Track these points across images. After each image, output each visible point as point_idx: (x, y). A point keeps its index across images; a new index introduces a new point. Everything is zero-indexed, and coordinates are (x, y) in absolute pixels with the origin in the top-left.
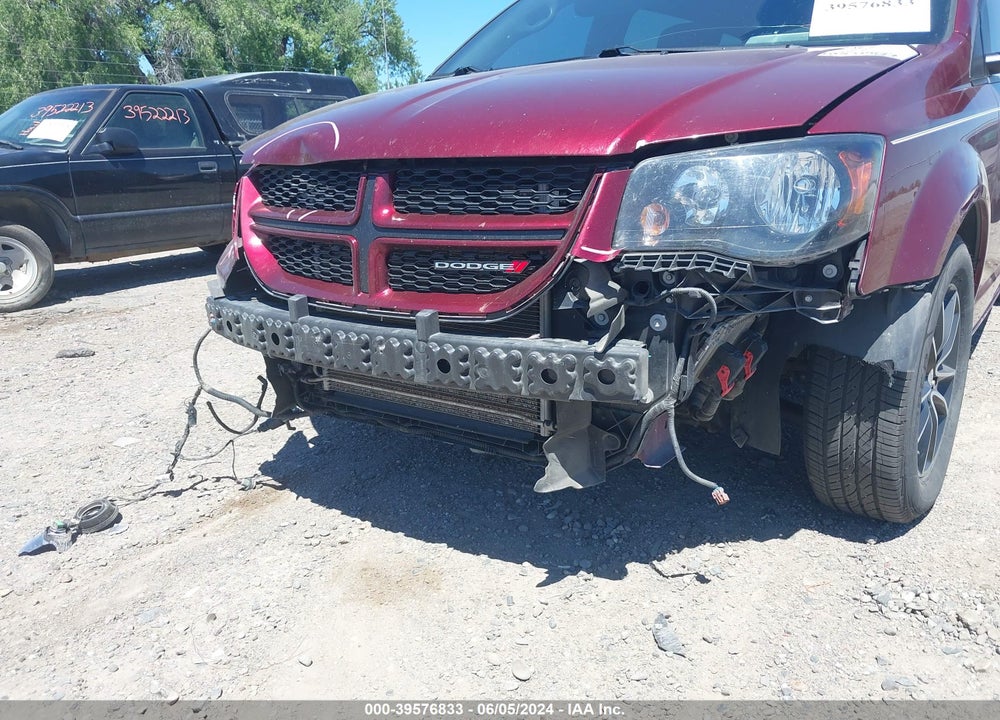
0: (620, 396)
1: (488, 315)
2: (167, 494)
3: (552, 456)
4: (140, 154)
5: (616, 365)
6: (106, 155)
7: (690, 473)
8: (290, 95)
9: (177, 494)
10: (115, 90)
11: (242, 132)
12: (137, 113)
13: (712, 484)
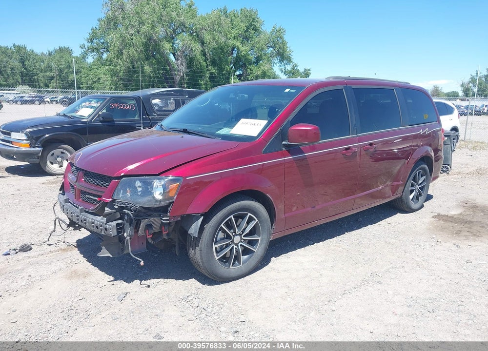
0: (108, 234)
1: (92, 210)
2: (48, 244)
3: (103, 247)
4: (113, 121)
5: (108, 227)
6: (101, 122)
7: (133, 256)
8: (178, 99)
9: (50, 245)
10: (108, 98)
11: (155, 113)
12: (115, 106)
13: (141, 260)
